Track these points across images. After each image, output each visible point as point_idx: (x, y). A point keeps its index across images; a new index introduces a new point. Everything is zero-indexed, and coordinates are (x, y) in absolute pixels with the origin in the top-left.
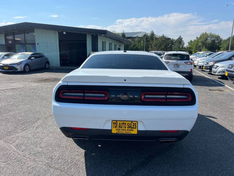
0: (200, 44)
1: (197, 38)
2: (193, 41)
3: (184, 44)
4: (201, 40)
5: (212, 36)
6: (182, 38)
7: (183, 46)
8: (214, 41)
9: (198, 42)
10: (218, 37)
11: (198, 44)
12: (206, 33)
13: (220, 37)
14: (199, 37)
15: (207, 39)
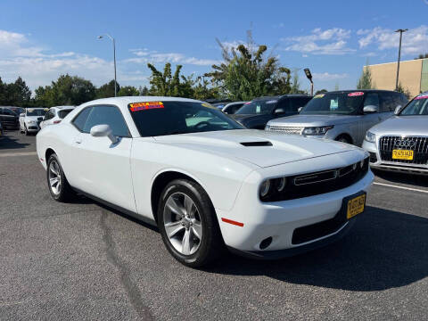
0: (61, 95)
1: (53, 83)
2: (44, 88)
3: (30, 93)
4: (62, 88)
5: (79, 81)
6: (24, 82)
8: (82, 90)
9: (56, 90)
10: (89, 84)
11: (57, 95)
12: (67, 76)
13: (91, 84)
14: (56, 81)
15: (71, 87)
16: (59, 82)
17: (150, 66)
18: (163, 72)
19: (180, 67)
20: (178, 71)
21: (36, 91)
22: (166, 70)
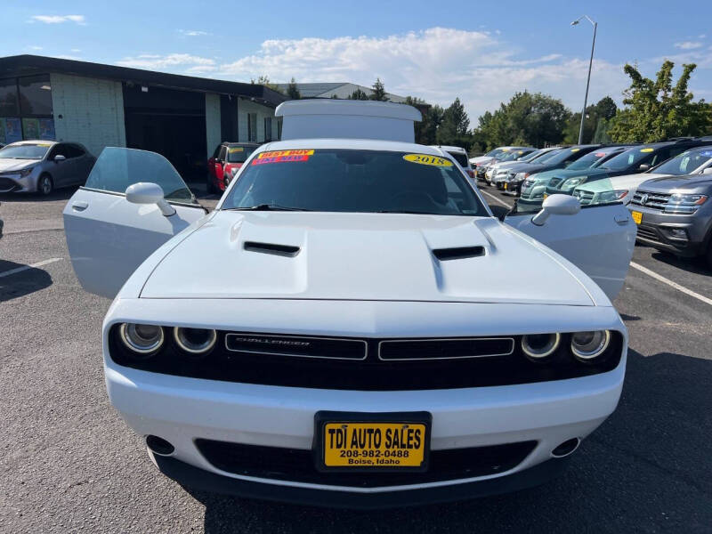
0: (510, 125)
1: (503, 106)
2: (492, 114)
3: (467, 123)
4: (513, 113)
5: (542, 102)
6: (462, 107)
7: (465, 130)
8: (546, 117)
9: (505, 117)
10: (557, 107)
11: (504, 124)
12: (525, 94)
13: (562, 106)
14: (507, 103)
15: (528, 112)
16: (512, 105)
17: (629, 70)
18: (655, 79)
19: (692, 67)
20: (686, 77)
21: (481, 119)
22: (662, 76)
